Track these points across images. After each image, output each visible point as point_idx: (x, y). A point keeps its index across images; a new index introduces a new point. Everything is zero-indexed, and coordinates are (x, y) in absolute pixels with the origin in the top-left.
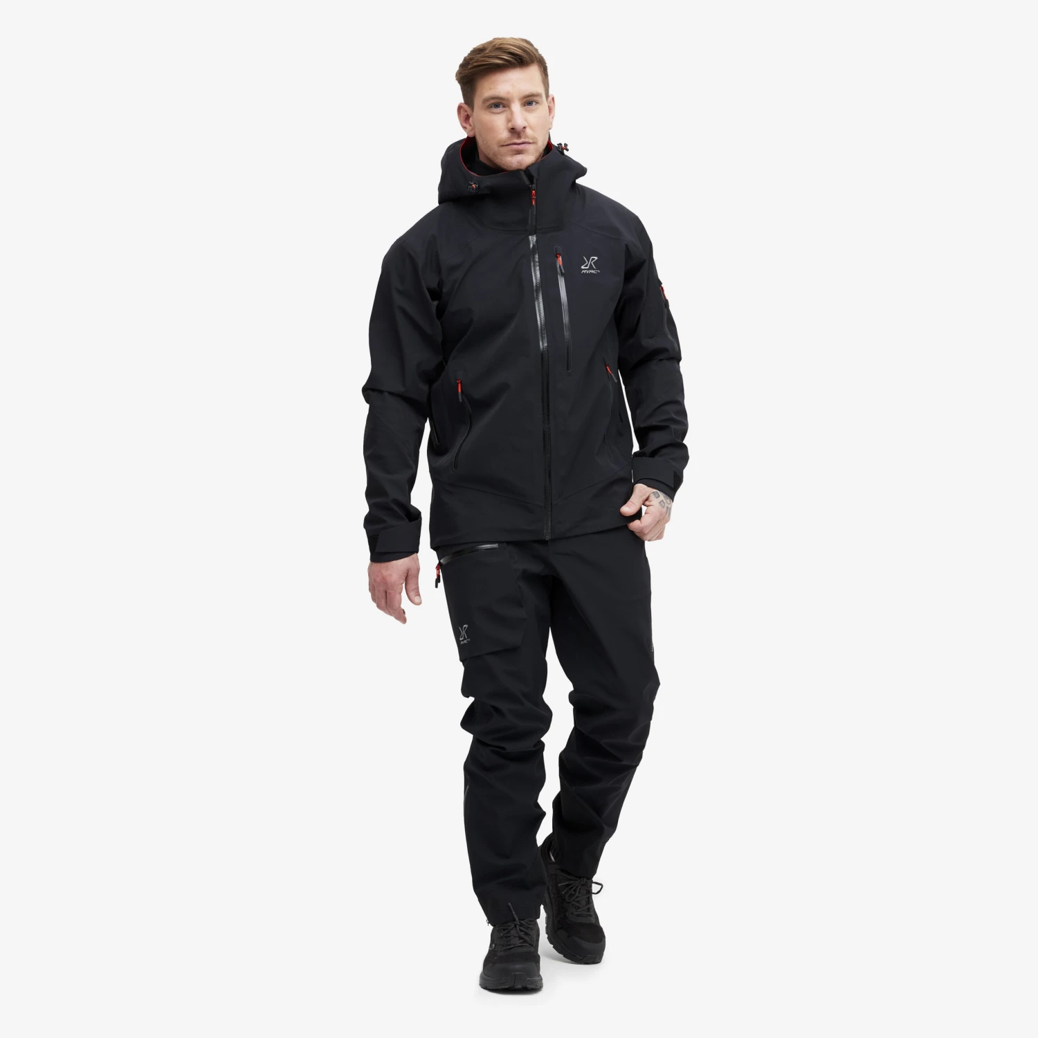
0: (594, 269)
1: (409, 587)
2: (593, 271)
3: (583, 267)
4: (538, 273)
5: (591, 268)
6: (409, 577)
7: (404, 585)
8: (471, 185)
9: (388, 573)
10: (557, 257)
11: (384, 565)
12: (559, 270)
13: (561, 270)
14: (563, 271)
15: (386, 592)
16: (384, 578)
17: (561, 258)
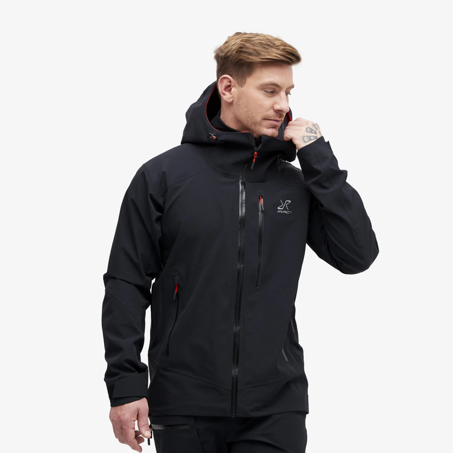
0: (287, 210)
1: (140, 423)
2: (285, 212)
3: (279, 208)
4: (244, 209)
5: (285, 209)
6: (140, 415)
7: (136, 422)
8: (212, 136)
9: (123, 412)
10: (260, 199)
11: (119, 407)
12: (260, 208)
13: (262, 209)
14: (263, 209)
15: (122, 428)
16: (119, 417)
17: (262, 200)
